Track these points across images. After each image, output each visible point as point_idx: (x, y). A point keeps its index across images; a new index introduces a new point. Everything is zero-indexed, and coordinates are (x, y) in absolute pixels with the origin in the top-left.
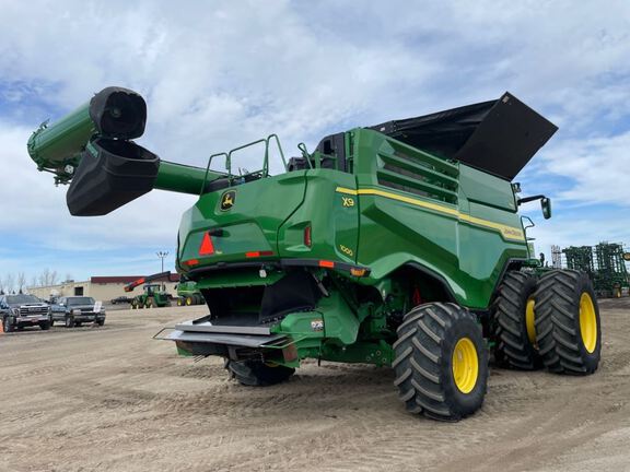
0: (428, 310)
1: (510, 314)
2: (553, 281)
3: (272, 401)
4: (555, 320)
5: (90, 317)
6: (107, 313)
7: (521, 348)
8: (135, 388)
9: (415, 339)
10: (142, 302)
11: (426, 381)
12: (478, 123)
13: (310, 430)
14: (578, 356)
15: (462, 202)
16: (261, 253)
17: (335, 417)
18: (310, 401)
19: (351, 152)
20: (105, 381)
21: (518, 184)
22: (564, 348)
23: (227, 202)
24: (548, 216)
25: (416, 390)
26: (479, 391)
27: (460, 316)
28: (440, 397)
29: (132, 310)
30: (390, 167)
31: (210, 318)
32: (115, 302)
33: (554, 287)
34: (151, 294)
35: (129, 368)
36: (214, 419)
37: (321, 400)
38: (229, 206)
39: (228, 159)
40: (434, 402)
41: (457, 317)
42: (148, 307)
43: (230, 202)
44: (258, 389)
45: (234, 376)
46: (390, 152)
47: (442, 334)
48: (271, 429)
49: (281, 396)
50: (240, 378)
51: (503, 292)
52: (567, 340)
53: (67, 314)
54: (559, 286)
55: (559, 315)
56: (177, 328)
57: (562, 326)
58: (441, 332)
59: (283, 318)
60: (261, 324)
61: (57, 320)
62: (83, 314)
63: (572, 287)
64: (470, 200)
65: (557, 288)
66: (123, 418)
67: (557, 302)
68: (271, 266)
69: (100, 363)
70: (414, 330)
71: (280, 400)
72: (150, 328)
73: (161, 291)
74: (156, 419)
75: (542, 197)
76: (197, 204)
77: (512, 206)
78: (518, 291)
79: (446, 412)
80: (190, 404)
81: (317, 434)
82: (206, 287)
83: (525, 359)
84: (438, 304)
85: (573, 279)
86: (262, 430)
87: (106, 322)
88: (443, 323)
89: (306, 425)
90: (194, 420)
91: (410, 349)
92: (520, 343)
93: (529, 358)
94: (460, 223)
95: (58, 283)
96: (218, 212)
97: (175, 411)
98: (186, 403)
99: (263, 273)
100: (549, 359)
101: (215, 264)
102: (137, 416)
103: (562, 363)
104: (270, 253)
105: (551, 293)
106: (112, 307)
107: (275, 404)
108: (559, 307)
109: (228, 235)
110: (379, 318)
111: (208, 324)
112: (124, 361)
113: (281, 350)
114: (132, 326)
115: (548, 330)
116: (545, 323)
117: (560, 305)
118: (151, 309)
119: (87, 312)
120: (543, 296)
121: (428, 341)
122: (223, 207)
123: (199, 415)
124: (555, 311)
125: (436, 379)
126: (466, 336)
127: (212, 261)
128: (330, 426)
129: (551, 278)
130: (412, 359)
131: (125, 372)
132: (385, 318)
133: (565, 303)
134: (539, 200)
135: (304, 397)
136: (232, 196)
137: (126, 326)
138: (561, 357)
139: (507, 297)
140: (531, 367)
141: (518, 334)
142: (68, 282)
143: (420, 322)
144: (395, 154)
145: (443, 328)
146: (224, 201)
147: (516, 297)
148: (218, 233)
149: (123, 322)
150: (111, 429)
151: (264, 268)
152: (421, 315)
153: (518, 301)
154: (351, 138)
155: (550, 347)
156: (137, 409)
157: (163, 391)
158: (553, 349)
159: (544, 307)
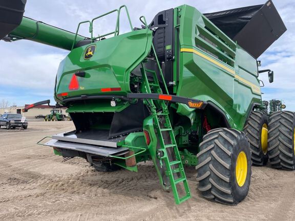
0: (221, 133)
1: (254, 135)
2: (280, 117)
3: (115, 184)
4: (281, 139)
5: (19, 125)
6: (28, 122)
7: (258, 154)
8: (31, 170)
9: (213, 152)
10: (50, 118)
11: (220, 180)
12: (250, 19)
13: (141, 210)
14: (291, 160)
15: (236, 67)
16: (112, 89)
17: (156, 198)
18: (139, 184)
19: (178, 22)
20: (15, 164)
21: (260, 62)
22: (284, 155)
23: (89, 53)
24: (271, 81)
25: (212, 185)
26: (247, 184)
27: (241, 137)
28: (229, 192)
29: (45, 122)
30: (202, 36)
31: (76, 132)
32: (37, 117)
33: (280, 121)
34: (54, 114)
35: (32, 155)
36: (76, 198)
37: (145, 183)
38: (90, 56)
39: (91, 25)
40: (223, 194)
41: (239, 138)
42: (53, 120)
43: (91, 53)
44: (106, 174)
45: (92, 165)
46: (203, 26)
47: (232, 150)
48: (115, 208)
49: (120, 180)
50: (95, 167)
51: (249, 122)
52: (286, 151)
53: (7, 123)
54: (284, 120)
55: (283, 136)
56: (54, 138)
57: (285, 143)
58: (230, 147)
59: (126, 135)
60: (110, 139)
61: (2, 125)
62: (15, 123)
63: (292, 121)
64: (239, 67)
65: (283, 121)
66: (17, 194)
67: (283, 129)
68: (120, 98)
69: (16, 152)
70: (212, 146)
71: (120, 183)
72: (51, 132)
73: (60, 113)
74: (38, 196)
75: (269, 70)
76: (69, 56)
77: (256, 74)
78: (259, 122)
79: (232, 201)
80: (63, 185)
81: (147, 214)
82: (74, 111)
83: (259, 160)
84: (226, 129)
85: (291, 116)
86: (108, 208)
87: (28, 127)
88: (232, 142)
89: (138, 205)
90: (63, 199)
91: (209, 159)
92: (258, 151)
93: (261, 160)
94: (235, 80)
95: (9, 107)
96: (82, 60)
97: (51, 190)
98: (61, 183)
99: (113, 104)
100: (274, 161)
101: (80, 96)
102: (25, 193)
103: (281, 164)
104: (119, 89)
105: (279, 124)
106: (35, 120)
107: (117, 186)
108: (284, 133)
109: (89, 76)
110: (184, 136)
111: (74, 136)
112: (31, 151)
113: (125, 160)
114: (42, 130)
115: (276, 145)
116: (274, 140)
117: (284, 131)
118: (54, 121)
119: (18, 122)
120: (274, 125)
121: (223, 154)
122: (86, 57)
123: (67, 194)
124: (281, 135)
125: (227, 179)
126: (243, 150)
127: (78, 94)
128: (154, 206)
129: (278, 115)
130: (211, 166)
131: (29, 158)
132: (187, 136)
133: (287, 130)
134: (267, 72)
135: (135, 181)
136: (93, 49)
137: (38, 130)
138: (281, 160)
139: (252, 125)
140: (261, 164)
141: (257, 146)
142: (13, 106)
143: (216, 141)
144: (205, 27)
145: (232, 146)
146: (87, 52)
147: (257, 125)
148: (82, 75)
149: (38, 127)
150: (5, 204)
151: (114, 100)
152: (216, 136)
153: (258, 127)
154: (178, 12)
155: (276, 155)
156: (28, 186)
157: (48, 173)
158: (278, 155)
159: (274, 132)
